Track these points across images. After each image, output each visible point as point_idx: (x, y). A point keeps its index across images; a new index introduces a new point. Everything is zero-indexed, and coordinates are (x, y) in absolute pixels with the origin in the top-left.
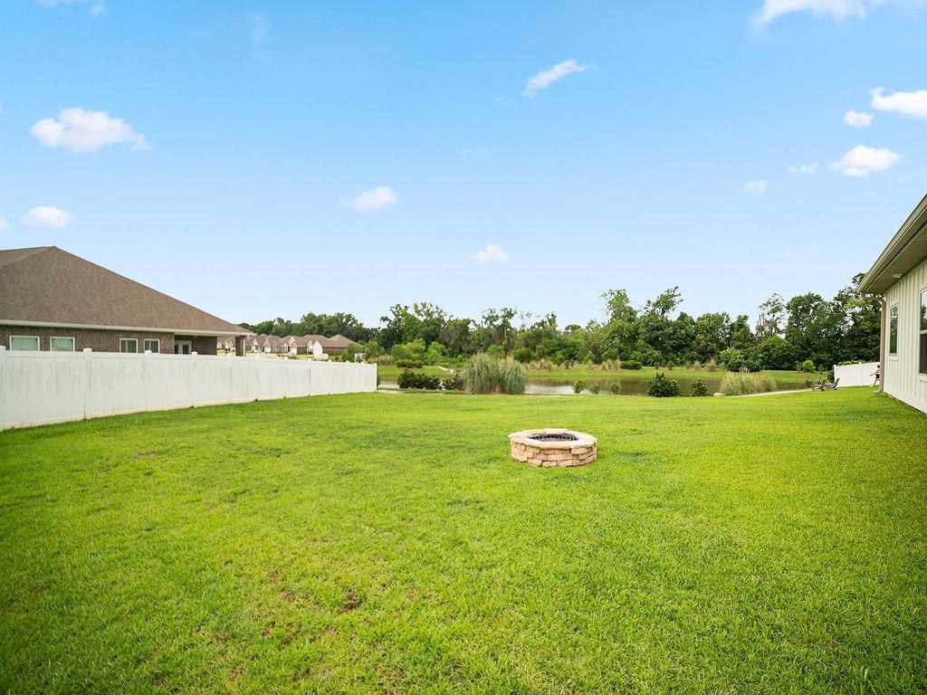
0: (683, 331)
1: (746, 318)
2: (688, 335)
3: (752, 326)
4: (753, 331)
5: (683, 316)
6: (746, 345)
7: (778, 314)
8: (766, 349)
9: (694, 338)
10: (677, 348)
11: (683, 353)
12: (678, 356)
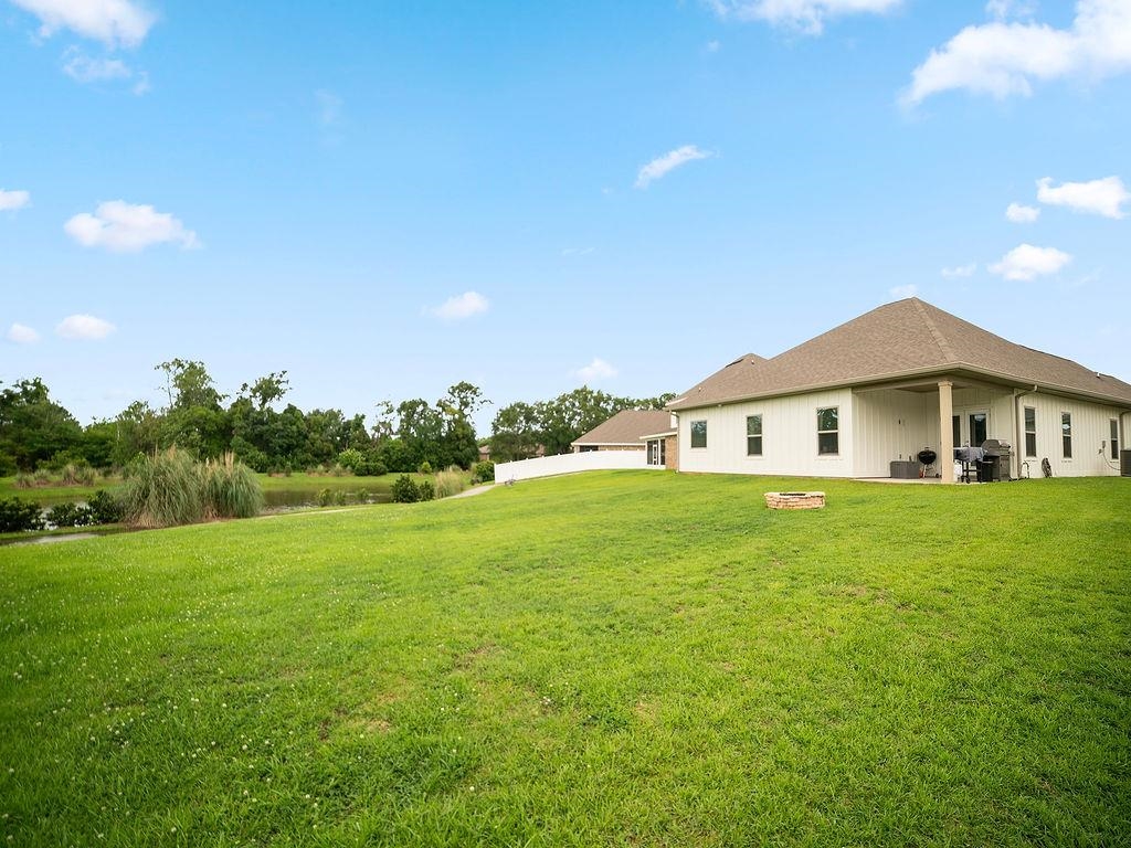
0: (294, 428)
1: (363, 417)
2: (300, 433)
3: (368, 426)
4: (370, 433)
5: (291, 409)
6: (365, 446)
7: (391, 416)
8: (386, 451)
9: (306, 437)
10: (287, 450)
11: (294, 455)
12: (287, 459)
